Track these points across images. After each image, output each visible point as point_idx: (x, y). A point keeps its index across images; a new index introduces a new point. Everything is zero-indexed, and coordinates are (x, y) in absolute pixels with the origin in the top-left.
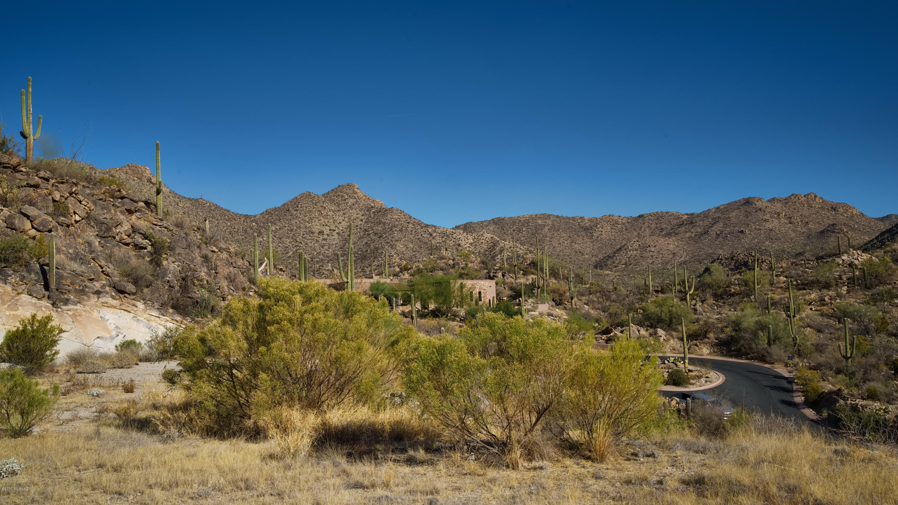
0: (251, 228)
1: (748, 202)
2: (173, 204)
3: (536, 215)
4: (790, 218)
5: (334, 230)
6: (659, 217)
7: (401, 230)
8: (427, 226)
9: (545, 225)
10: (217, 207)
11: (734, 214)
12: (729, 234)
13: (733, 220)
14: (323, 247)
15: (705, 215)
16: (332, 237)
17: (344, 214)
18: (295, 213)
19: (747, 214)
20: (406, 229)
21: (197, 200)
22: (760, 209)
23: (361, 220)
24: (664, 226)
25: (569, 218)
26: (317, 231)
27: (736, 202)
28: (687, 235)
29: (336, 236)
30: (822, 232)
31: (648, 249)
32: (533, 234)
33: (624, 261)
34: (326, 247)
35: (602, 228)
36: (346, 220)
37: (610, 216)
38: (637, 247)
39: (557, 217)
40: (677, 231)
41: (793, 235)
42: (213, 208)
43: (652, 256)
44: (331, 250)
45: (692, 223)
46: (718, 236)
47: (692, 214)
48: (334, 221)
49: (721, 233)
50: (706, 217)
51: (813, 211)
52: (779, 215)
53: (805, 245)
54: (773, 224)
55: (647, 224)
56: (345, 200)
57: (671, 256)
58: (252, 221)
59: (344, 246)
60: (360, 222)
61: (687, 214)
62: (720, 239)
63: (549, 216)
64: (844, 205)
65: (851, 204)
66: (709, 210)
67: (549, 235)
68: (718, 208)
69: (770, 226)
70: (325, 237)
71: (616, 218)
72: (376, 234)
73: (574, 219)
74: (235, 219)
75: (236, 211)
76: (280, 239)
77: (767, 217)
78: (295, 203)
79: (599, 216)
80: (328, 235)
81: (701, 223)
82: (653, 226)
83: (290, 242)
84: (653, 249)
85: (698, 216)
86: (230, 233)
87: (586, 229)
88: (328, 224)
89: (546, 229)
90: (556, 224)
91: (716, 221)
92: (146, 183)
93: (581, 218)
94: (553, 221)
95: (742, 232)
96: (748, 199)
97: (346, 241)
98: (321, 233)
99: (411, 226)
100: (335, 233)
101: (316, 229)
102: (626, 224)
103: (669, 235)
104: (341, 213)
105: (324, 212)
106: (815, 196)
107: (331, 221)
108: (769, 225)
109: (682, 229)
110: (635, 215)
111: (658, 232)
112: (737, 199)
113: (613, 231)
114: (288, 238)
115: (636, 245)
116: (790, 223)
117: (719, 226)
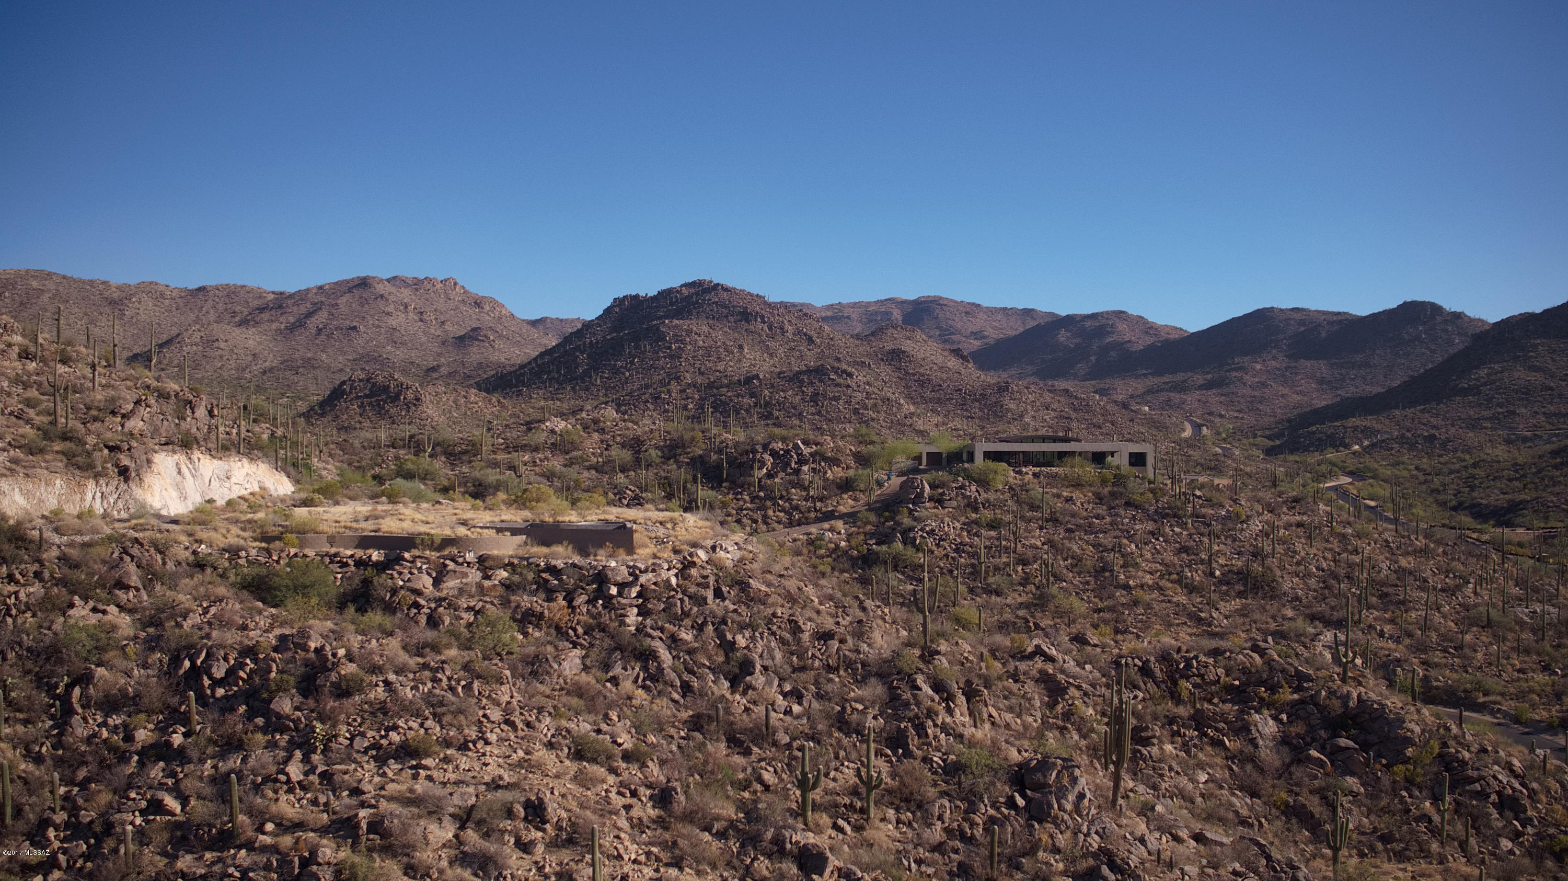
1: (364, 283)
3: (27, 271)
4: (421, 313)
6: (231, 293)
9: (43, 291)
11: (344, 299)
12: (336, 329)
13: (343, 308)
15: (301, 296)
19: (363, 302)
22: (382, 296)
24: (238, 308)
25: (84, 282)
27: (347, 281)
28: (274, 326)
30: (461, 338)
31: (216, 344)
32: (22, 304)
33: (176, 362)
35: (140, 303)
37: (151, 283)
38: (198, 340)
39: (64, 277)
40: (257, 319)
41: (424, 339)
43: (221, 357)
45: (280, 307)
46: (319, 331)
47: (282, 293)
49: (325, 327)
50: (302, 299)
51: (451, 305)
52: (406, 307)
53: (439, 355)
54: (397, 320)
55: (210, 303)
57: (250, 358)
61: (273, 293)
62: (323, 337)
63: (49, 274)
64: (492, 301)
65: (500, 300)
66: (308, 290)
67: (52, 308)
68: (321, 288)
69: (394, 323)
71: (162, 288)
73: (91, 283)
77: (390, 309)
79: (133, 281)
81: (295, 308)
82: (221, 307)
84: (222, 345)
85: (291, 296)
87: (112, 303)
89: (46, 298)
90: (61, 289)
91: (317, 308)
93: (104, 283)
94: (58, 284)
95: (354, 328)
96: (365, 278)
102: (178, 300)
103: (244, 323)
106: (455, 284)
108: (392, 322)
109: (266, 316)
110: (193, 286)
111: (228, 316)
112: (348, 277)
113: (157, 309)
115: (196, 338)
116: (421, 320)
117: (321, 318)
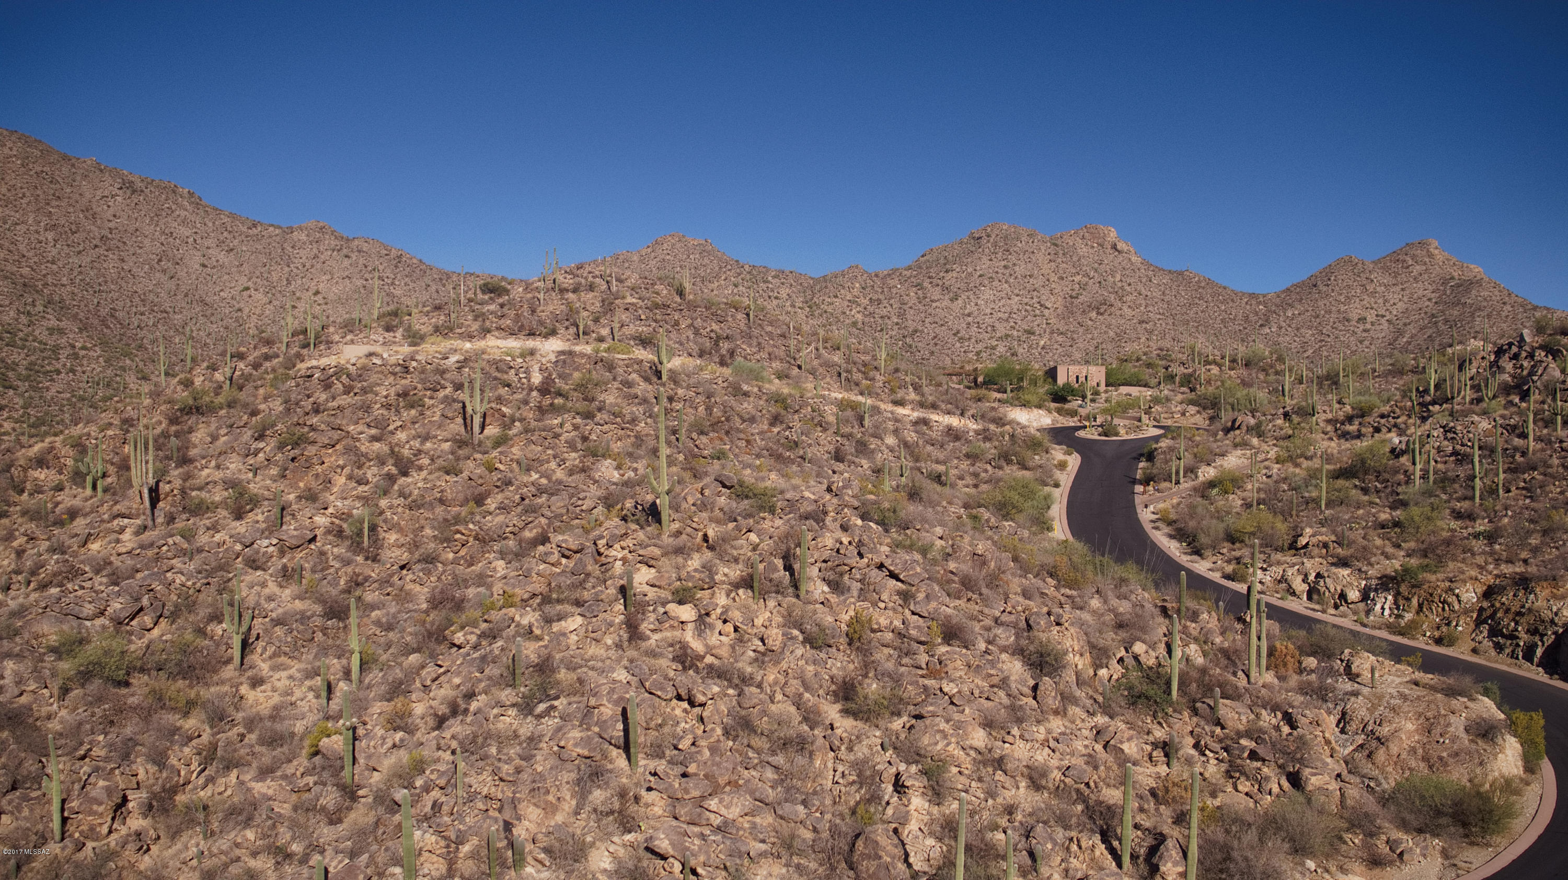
0: (1256, 313)
2: (1144, 280)
5: (1383, 316)
7: (1489, 316)
8: (1535, 308)
10: (1209, 282)
14: (1361, 342)
16: (1378, 328)
17: (1403, 290)
18: (1325, 289)
20: (1499, 314)
21: (1181, 273)
23: (1430, 300)
26: (1356, 318)
29: (1385, 325)
34: (1366, 343)
36: (1405, 299)
42: (1203, 284)
44: (1373, 347)
48: (1386, 301)
56: (1408, 267)
58: (1259, 303)
59: (1395, 340)
60: (1427, 303)
70: (1368, 326)
72: (1446, 321)
74: (1233, 300)
75: (1238, 289)
76: (1298, 329)
78: (1328, 273)
80: (1372, 324)
83: (1313, 335)
86: (1223, 321)
88: (1375, 306)
92: (1109, 250)
97: (1400, 333)
98: (1362, 320)
99: (1508, 307)
100: (1383, 321)
101: (1354, 316)
104: (1398, 288)
105: (1370, 288)
107: (1381, 301)
114: (1310, 328)
